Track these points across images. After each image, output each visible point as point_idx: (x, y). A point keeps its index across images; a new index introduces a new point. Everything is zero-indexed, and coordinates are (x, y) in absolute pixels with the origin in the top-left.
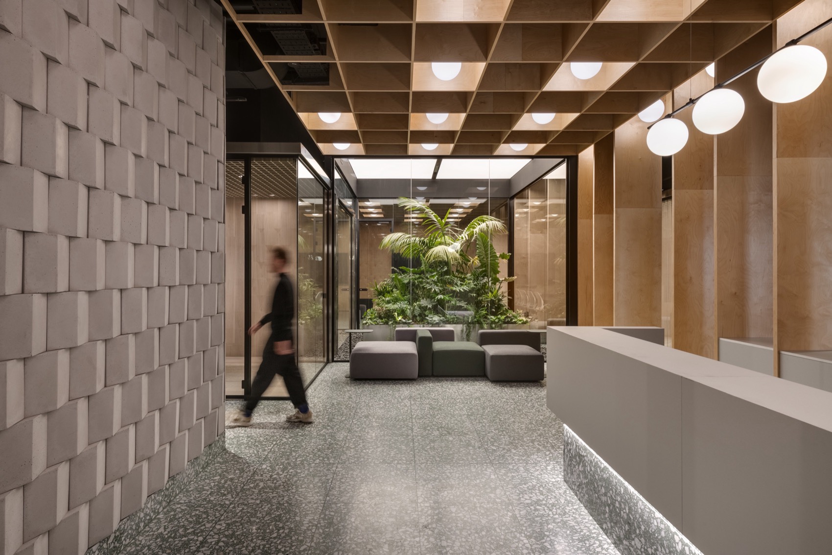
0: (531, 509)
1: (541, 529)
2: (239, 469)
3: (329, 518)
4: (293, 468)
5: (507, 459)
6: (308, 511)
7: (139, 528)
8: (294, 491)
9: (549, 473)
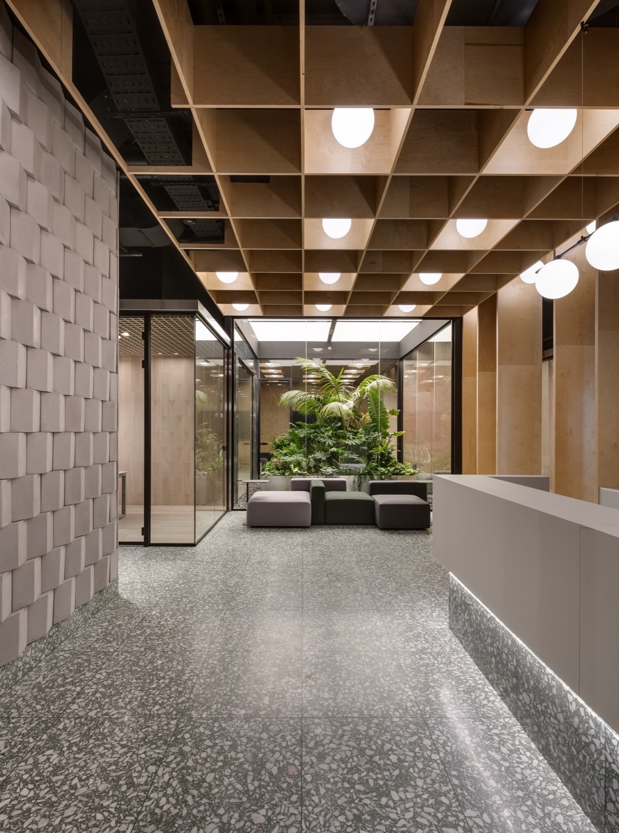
0: (416, 658)
1: (425, 679)
2: (128, 615)
3: (212, 667)
4: (182, 614)
5: (393, 605)
6: (191, 659)
7: (16, 678)
8: (180, 638)
9: (435, 620)
